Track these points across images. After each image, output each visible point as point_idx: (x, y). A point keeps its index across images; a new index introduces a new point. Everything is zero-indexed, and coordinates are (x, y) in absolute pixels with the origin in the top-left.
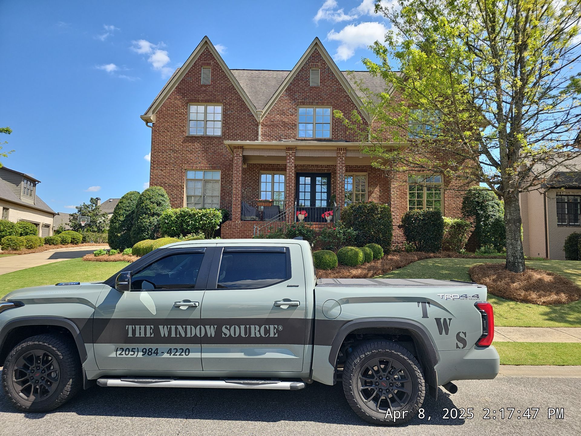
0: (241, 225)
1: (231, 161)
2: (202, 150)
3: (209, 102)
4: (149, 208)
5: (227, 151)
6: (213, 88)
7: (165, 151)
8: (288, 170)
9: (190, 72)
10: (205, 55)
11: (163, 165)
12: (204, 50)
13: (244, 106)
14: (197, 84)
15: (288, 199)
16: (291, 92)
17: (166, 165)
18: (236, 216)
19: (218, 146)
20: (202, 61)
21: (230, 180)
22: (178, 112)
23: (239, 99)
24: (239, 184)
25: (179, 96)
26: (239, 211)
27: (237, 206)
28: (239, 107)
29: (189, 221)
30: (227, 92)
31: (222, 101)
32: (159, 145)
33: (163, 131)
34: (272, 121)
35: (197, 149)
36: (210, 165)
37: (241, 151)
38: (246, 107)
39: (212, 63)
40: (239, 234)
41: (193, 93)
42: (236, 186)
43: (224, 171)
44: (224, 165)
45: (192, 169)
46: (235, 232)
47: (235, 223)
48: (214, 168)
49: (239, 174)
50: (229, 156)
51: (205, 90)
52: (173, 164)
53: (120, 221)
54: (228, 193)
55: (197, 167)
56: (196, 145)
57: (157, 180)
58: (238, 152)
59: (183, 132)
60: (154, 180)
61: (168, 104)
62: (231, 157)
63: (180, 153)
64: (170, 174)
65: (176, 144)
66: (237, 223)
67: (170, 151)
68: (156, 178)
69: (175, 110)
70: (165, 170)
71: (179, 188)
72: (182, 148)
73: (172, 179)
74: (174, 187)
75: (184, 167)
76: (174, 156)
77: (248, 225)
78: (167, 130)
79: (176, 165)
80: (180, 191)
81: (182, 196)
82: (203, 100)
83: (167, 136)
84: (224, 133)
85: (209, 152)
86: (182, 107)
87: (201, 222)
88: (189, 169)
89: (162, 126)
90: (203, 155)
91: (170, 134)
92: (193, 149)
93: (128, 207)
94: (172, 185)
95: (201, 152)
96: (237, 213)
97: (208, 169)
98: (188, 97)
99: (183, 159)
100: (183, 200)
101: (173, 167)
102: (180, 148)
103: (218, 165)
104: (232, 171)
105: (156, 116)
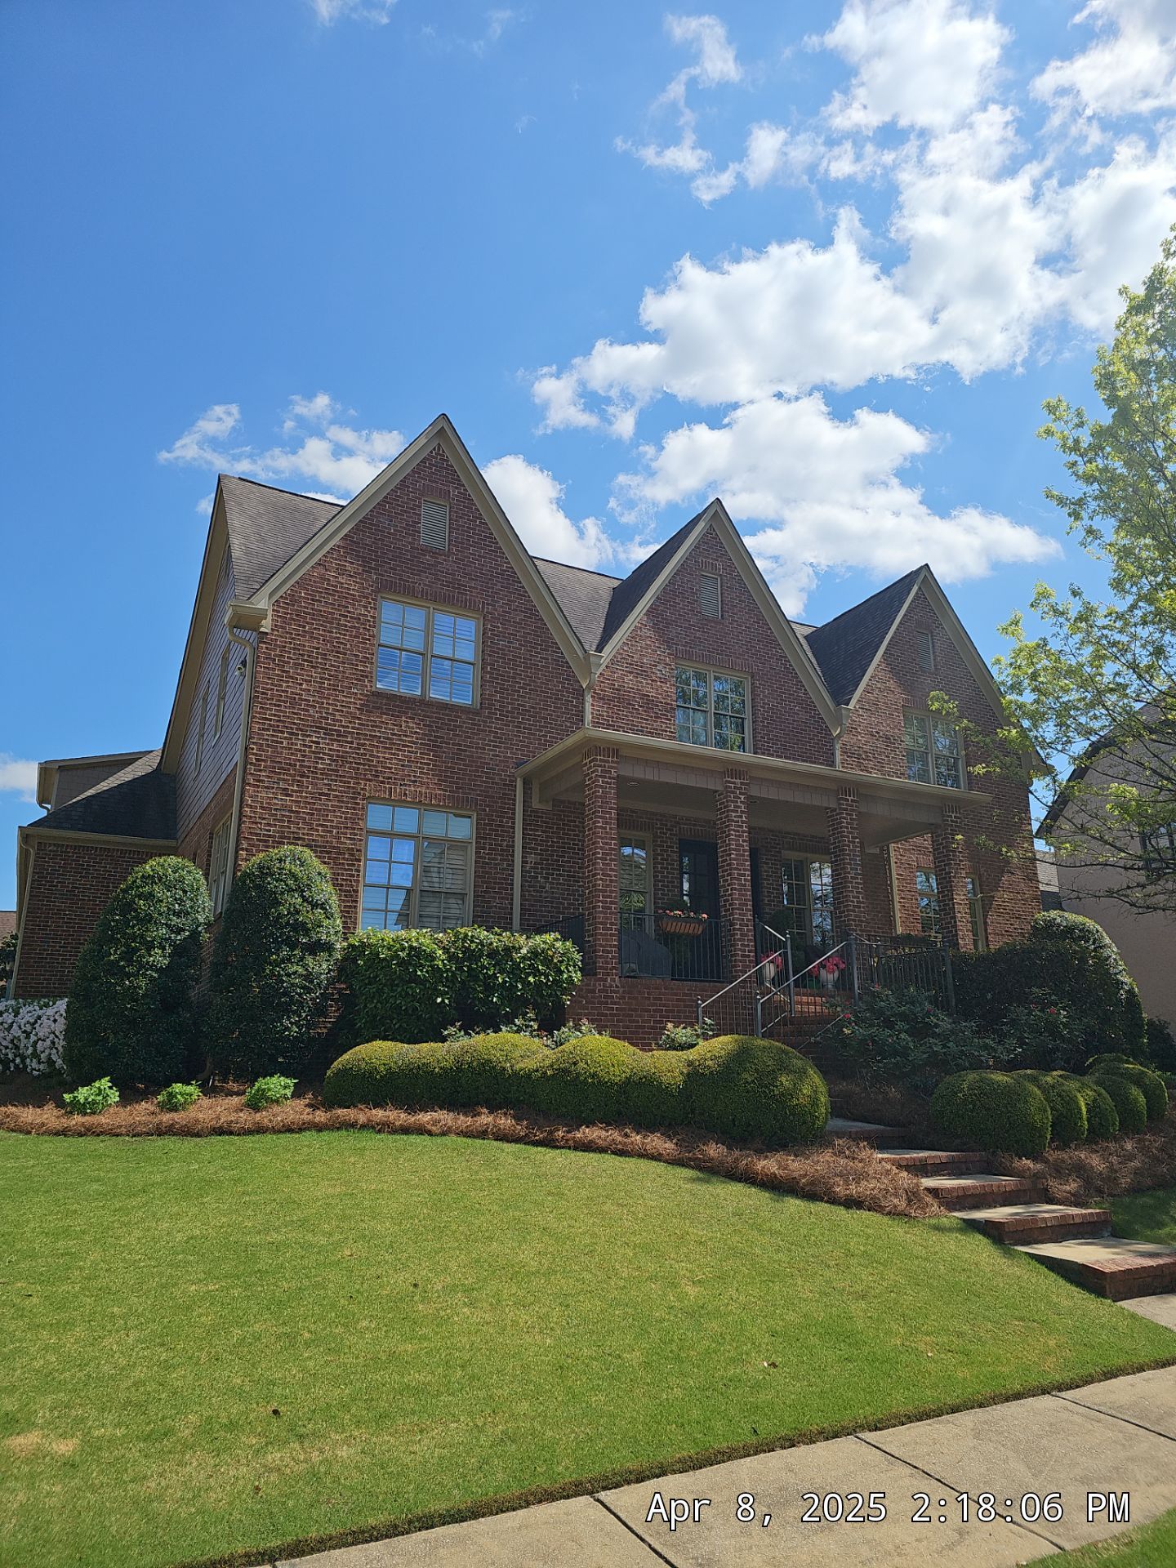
0: (621, 990)
1: (508, 785)
2: (421, 744)
5: (498, 756)
6: (455, 562)
7: (302, 730)
8: (734, 830)
9: (388, 503)
10: (432, 465)
11: (290, 775)
12: (431, 452)
13: (544, 633)
14: (409, 543)
15: (740, 914)
16: (660, 622)
17: (301, 776)
19: (469, 737)
20: (422, 479)
21: (506, 844)
22: (349, 612)
23: (531, 612)
25: (352, 563)
26: (614, 946)
27: (608, 929)
28: (530, 634)
29: (495, 976)
30: (496, 585)
31: (483, 607)
32: (279, 706)
33: (295, 664)
34: (617, 690)
35: (406, 736)
36: (446, 791)
37: (615, 762)
38: (549, 638)
39: (454, 493)
40: (618, 1021)
41: (398, 566)
43: (487, 815)
44: (486, 797)
45: (389, 799)
46: (606, 1015)
47: (605, 986)
48: (457, 804)
50: (503, 771)
51: (432, 565)
52: (327, 774)
54: (498, 884)
55: (405, 794)
56: (403, 724)
57: (269, 825)
58: (607, 765)
59: (362, 676)
60: (256, 823)
61: (315, 582)
62: (509, 776)
63: (352, 743)
64: (316, 809)
65: (338, 711)
66: (611, 986)
67: (319, 733)
68: (264, 819)
69: (339, 605)
70: (296, 791)
71: (344, 859)
72: (358, 729)
73: (322, 825)
74: (328, 853)
75: (362, 789)
76: (330, 750)
77: (640, 992)
78: (312, 662)
79: (336, 781)
80: (346, 870)
81: (352, 886)
82: (427, 593)
83: (310, 681)
84: (485, 701)
85: (444, 752)
86: (361, 601)
87: (531, 979)
88: (379, 798)
89: (294, 649)
90: (424, 758)
91: (321, 678)
92: (395, 734)
93: (178, 914)
94: (320, 847)
95: (420, 749)
96: (608, 952)
97: (438, 806)
98: (383, 576)
99: (359, 764)
100: (356, 902)
101: (326, 784)
102: (353, 728)
103: (470, 794)
104: (511, 818)
105: (273, 610)
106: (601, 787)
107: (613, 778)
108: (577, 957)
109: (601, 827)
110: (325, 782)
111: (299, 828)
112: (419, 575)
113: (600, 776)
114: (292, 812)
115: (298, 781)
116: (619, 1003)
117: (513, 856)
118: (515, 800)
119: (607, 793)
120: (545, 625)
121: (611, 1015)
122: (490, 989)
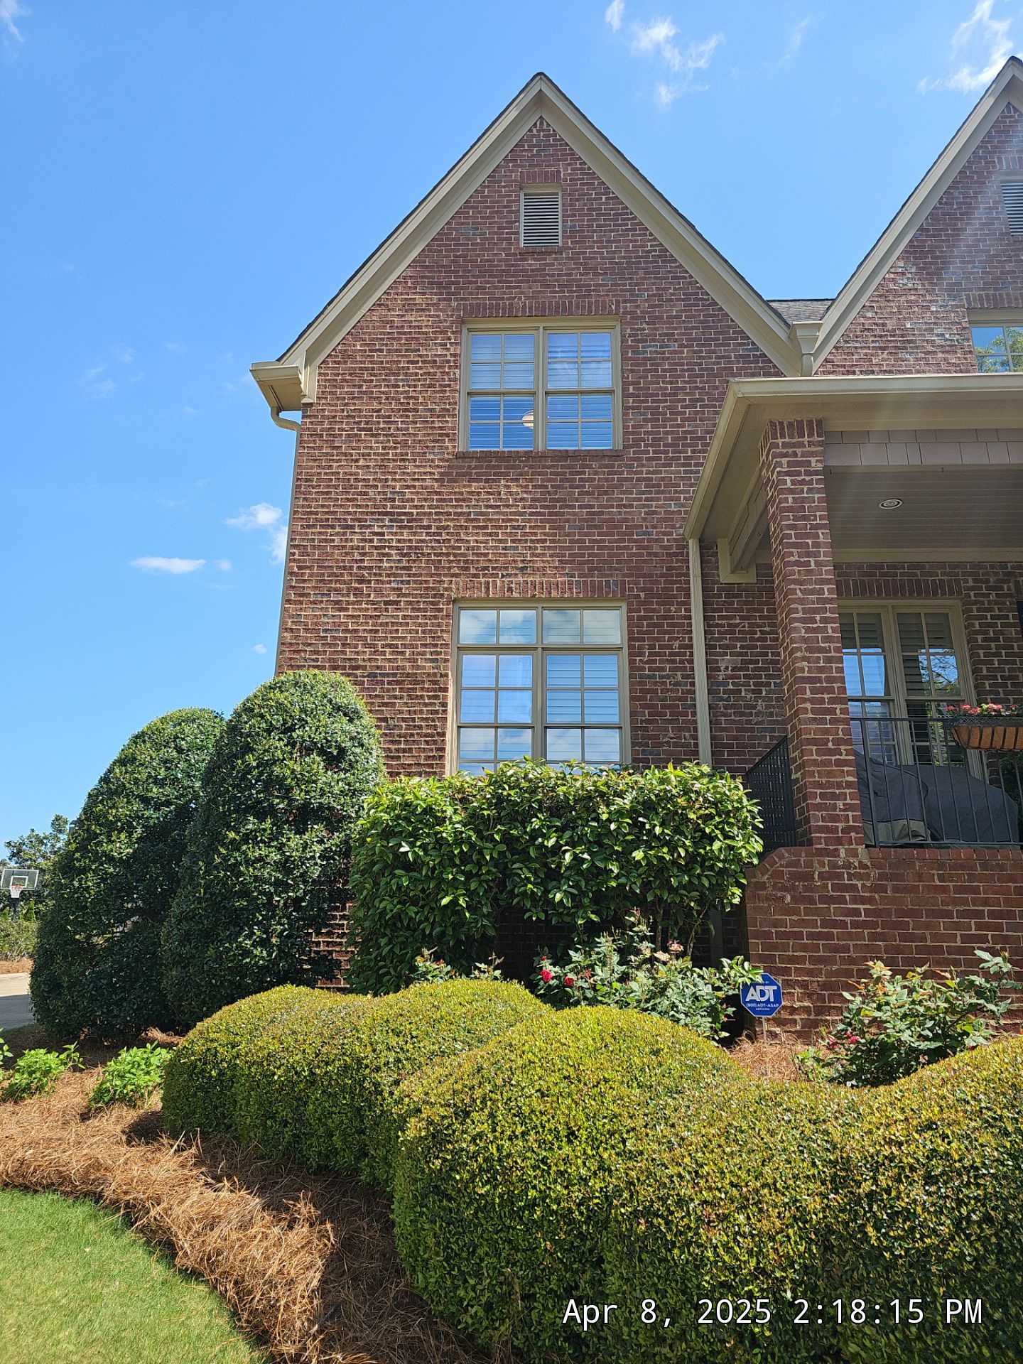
0: (874, 873)
1: (675, 554)
2: (532, 514)
3: (557, 313)
4: (281, 781)
5: (655, 513)
6: (572, 259)
7: (359, 520)
9: (472, 207)
10: (535, 146)
11: (344, 582)
12: (530, 130)
13: (721, 321)
14: (504, 250)
16: (931, 263)
17: (361, 582)
18: (835, 819)
19: (606, 493)
20: (520, 166)
21: (677, 644)
22: (420, 356)
23: (695, 296)
24: (825, 620)
25: (424, 294)
26: (849, 785)
27: (831, 752)
28: (697, 328)
29: (557, 851)
30: (636, 273)
31: (618, 308)
32: (327, 493)
33: (349, 436)
35: (508, 506)
36: (573, 576)
37: (820, 444)
38: (729, 327)
39: (565, 171)
40: (874, 937)
41: (488, 282)
42: (808, 630)
43: (644, 603)
44: (639, 576)
45: (487, 599)
46: (843, 924)
47: (833, 865)
48: (595, 596)
49: (818, 564)
50: (665, 534)
51: (537, 270)
52: (395, 575)
53: (111, 859)
54: (669, 707)
55: (510, 589)
56: (503, 490)
57: (317, 653)
58: (799, 451)
59: (441, 435)
60: (299, 652)
61: (374, 328)
62: (676, 540)
63: (429, 527)
64: (381, 624)
65: (408, 487)
66: (848, 865)
67: (382, 520)
68: (310, 645)
69: (407, 350)
70: (354, 603)
71: (422, 689)
72: (437, 507)
73: (390, 646)
74: (398, 683)
75: (446, 589)
76: (399, 541)
77: (920, 877)
78: (371, 429)
79: (408, 582)
80: (426, 705)
81: (435, 727)
82: (531, 308)
83: (369, 455)
84: (632, 437)
85: (568, 521)
86: (436, 339)
87: (638, 855)
88: (471, 599)
89: (348, 417)
90: (536, 534)
91: (384, 448)
92: (491, 507)
93: (161, 783)
94: (388, 675)
95: (530, 521)
96: (834, 796)
97: (562, 599)
98: (466, 299)
99: (440, 555)
100: (443, 750)
101: (394, 589)
102: (430, 507)
103: (611, 575)
104: (684, 603)
105: (320, 374)
106: (791, 491)
107: (817, 473)
108: (750, 807)
109: (797, 563)
110: (393, 585)
111: (357, 653)
112: (517, 287)
113: (788, 474)
114: (347, 631)
115: (356, 589)
116: (870, 900)
117: (691, 661)
118: (687, 575)
119: (804, 500)
120: (721, 309)
121: (856, 925)
122: (552, 877)
